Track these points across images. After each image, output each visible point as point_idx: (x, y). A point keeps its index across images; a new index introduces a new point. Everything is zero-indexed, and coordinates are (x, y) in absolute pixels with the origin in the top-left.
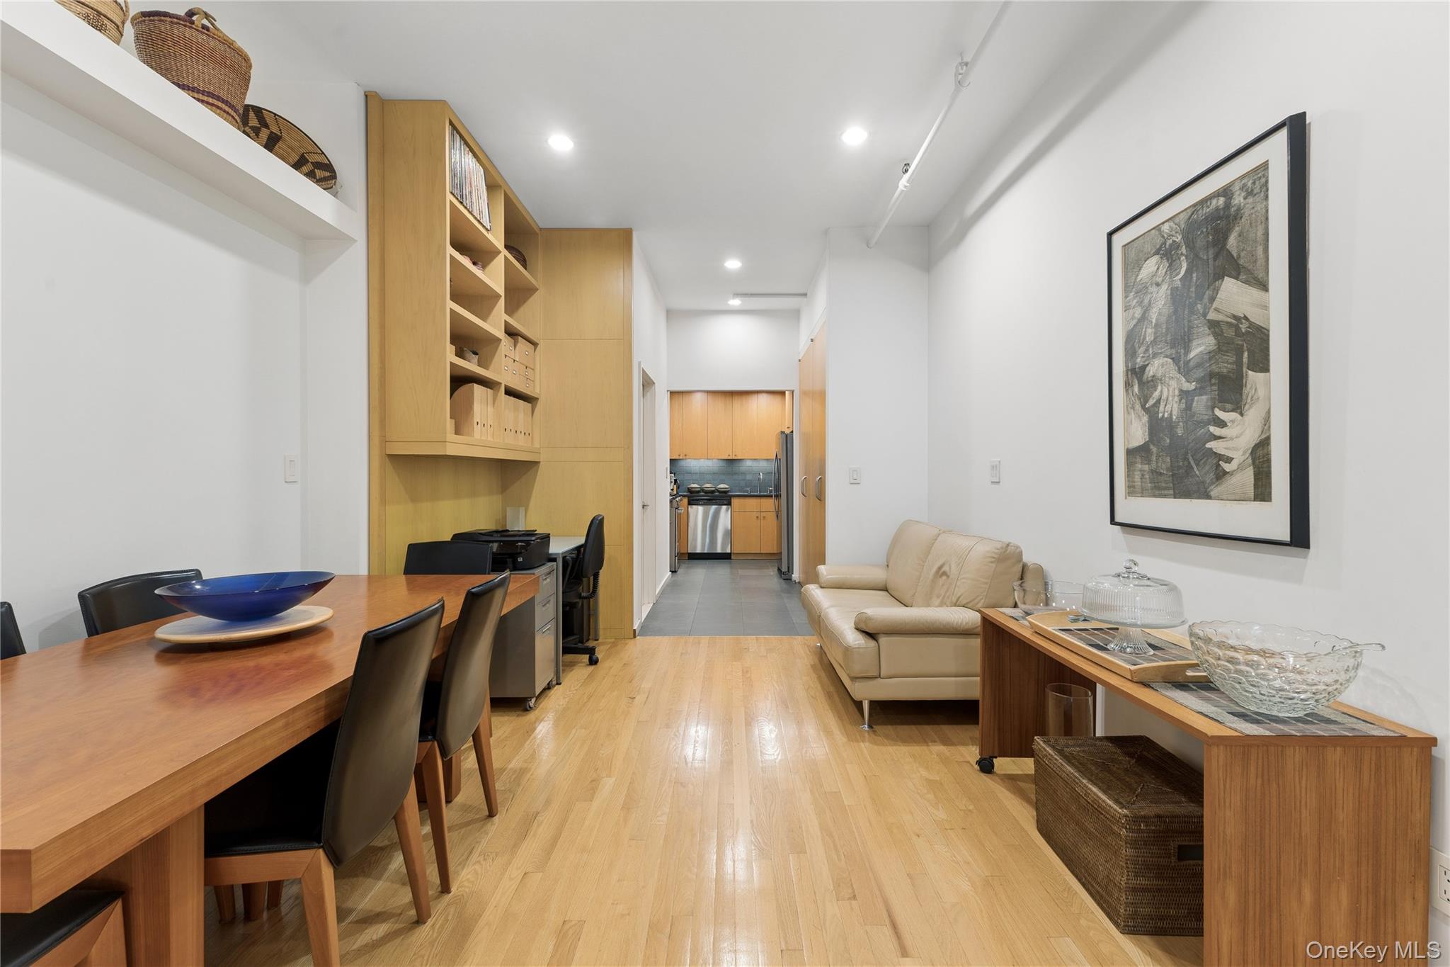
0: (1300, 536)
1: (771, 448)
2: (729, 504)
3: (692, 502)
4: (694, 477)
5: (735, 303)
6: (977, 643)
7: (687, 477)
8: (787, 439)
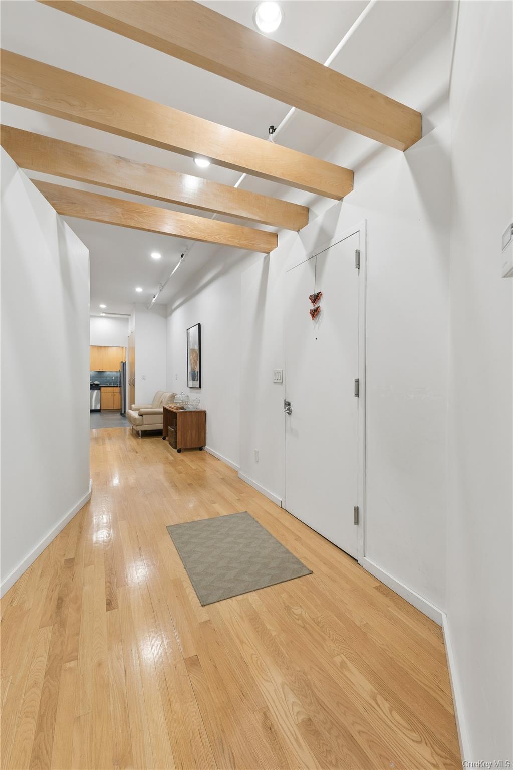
0: (200, 387)
1: (118, 368)
2: (100, 389)
5: (104, 315)
6: (162, 416)
8: (124, 364)
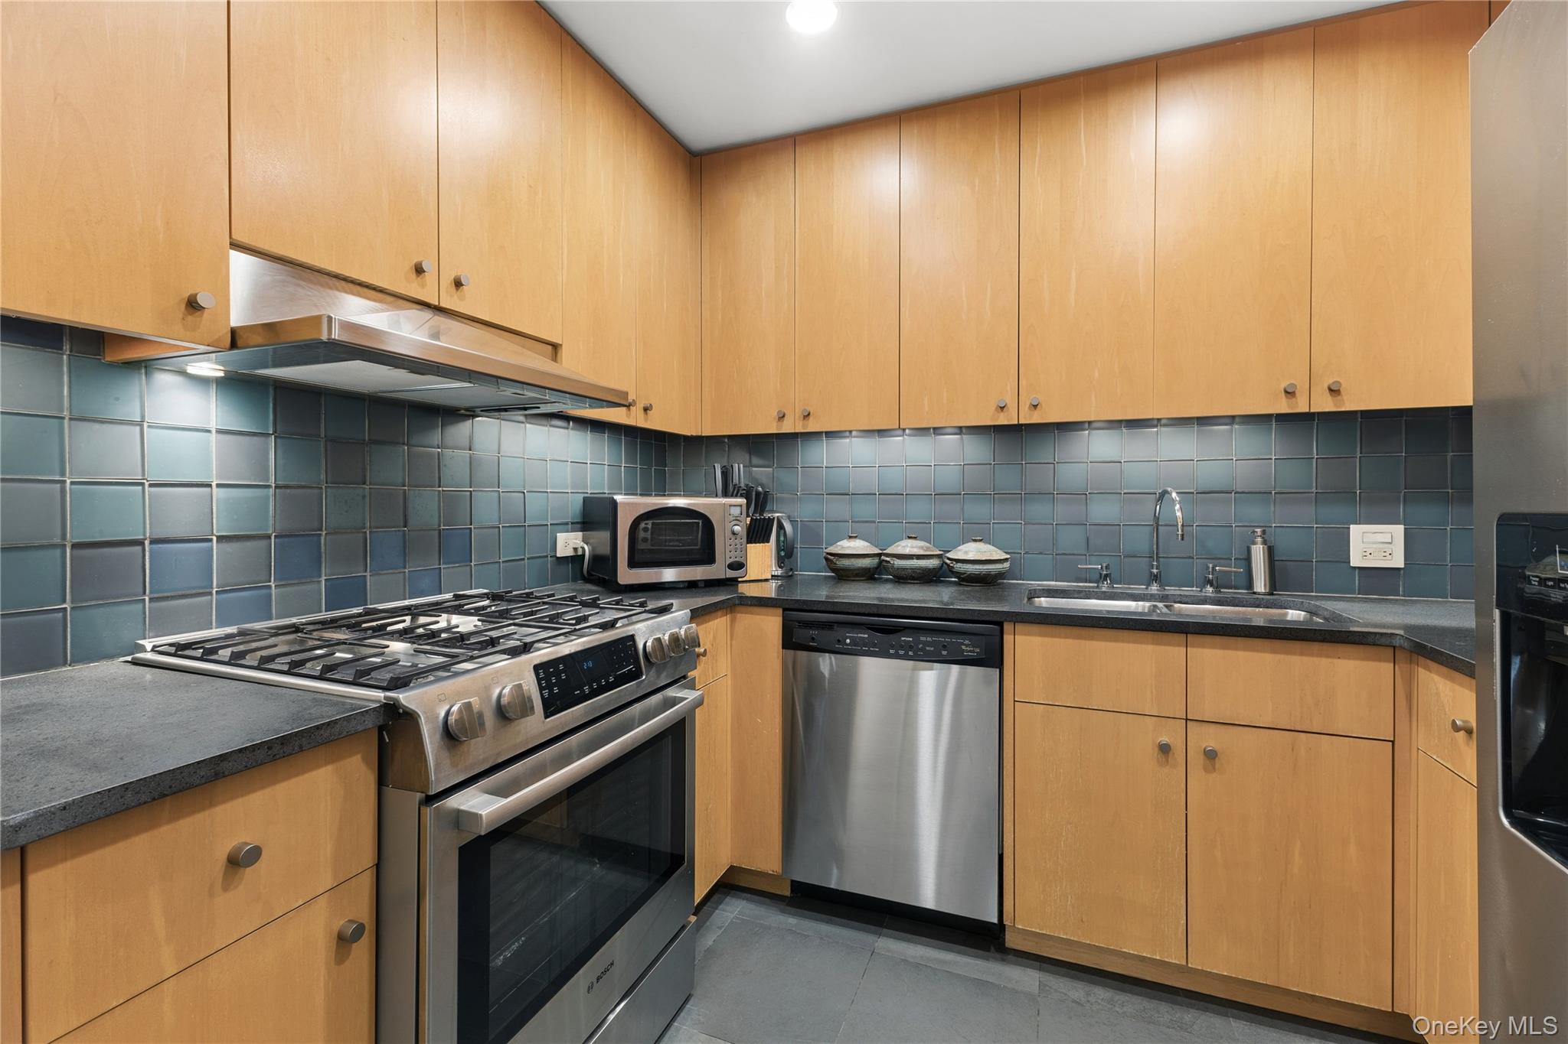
7: (825, 509)
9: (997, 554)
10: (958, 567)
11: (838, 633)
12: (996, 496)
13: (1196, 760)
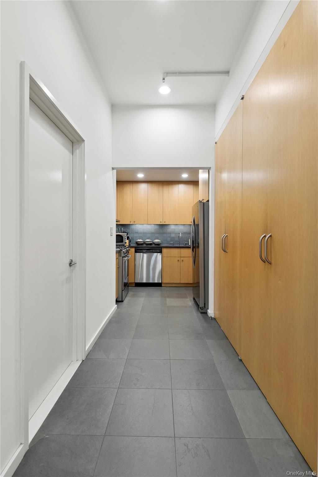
2: (160, 252)
3: (138, 251)
4: (140, 235)
7: (135, 235)
8: (204, 207)
9: (160, 241)
10: (155, 243)
11: (142, 250)
12: (160, 233)
13: (181, 261)
